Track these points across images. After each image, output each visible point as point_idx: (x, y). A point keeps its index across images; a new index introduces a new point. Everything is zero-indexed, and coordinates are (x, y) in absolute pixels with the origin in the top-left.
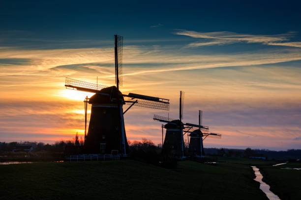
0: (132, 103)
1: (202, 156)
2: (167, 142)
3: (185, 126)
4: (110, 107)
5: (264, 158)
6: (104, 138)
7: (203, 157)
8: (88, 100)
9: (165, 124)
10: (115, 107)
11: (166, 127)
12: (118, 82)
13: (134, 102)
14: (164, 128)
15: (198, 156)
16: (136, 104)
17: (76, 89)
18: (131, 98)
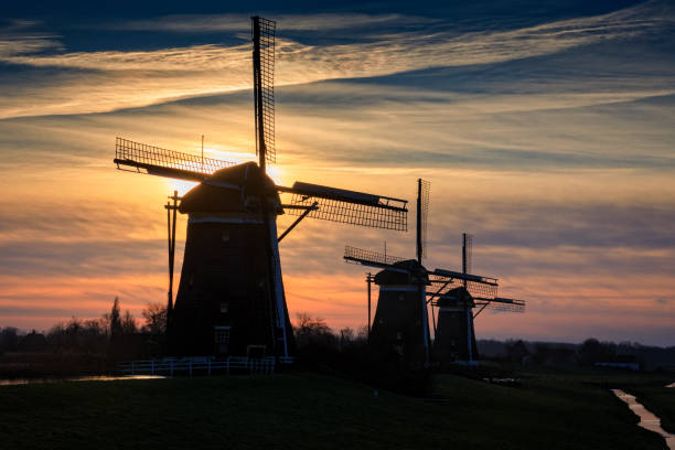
0: (303, 211)
1: (472, 362)
2: (381, 322)
3: (431, 277)
4: (241, 221)
5: (635, 366)
6: (224, 311)
7: (476, 363)
8: (179, 203)
9: (375, 271)
10: (255, 221)
11: (378, 279)
12: (262, 150)
13: (308, 209)
14: (373, 284)
15: (463, 363)
16: (312, 213)
17: (145, 170)
18: (299, 197)
